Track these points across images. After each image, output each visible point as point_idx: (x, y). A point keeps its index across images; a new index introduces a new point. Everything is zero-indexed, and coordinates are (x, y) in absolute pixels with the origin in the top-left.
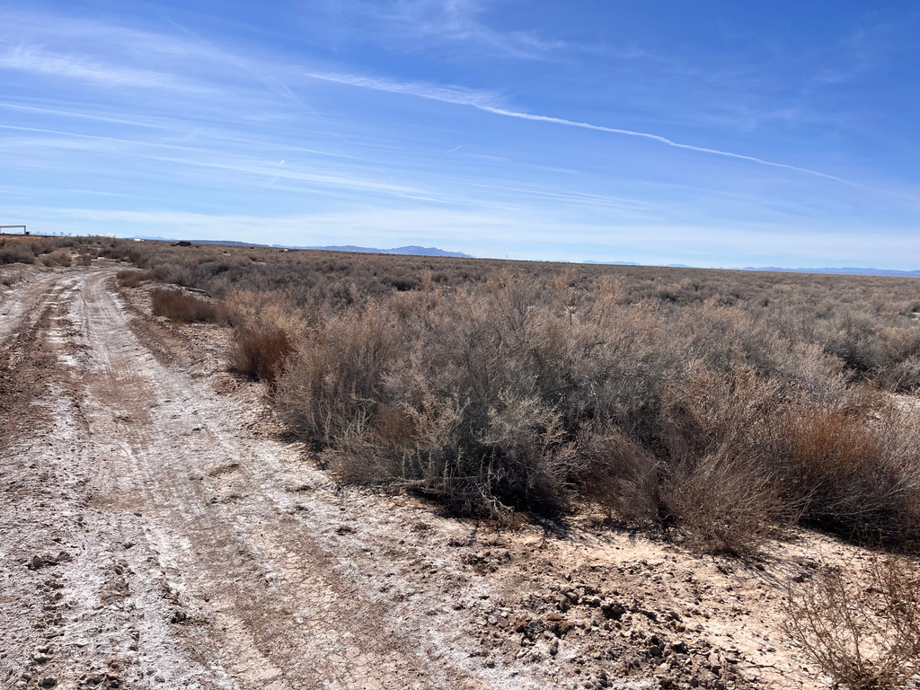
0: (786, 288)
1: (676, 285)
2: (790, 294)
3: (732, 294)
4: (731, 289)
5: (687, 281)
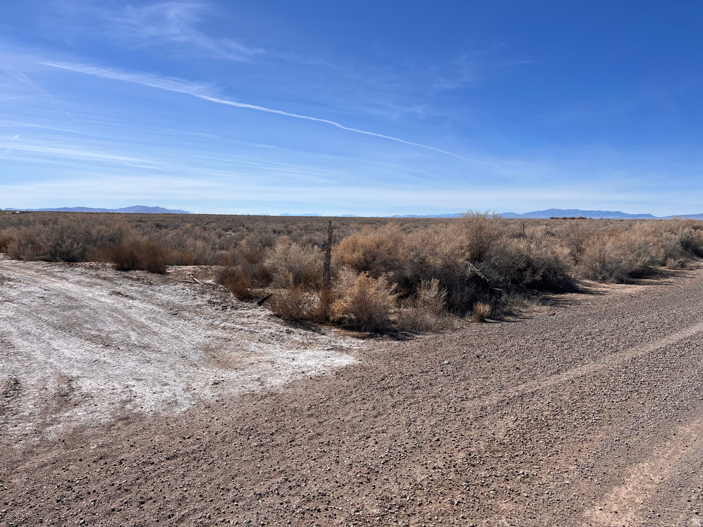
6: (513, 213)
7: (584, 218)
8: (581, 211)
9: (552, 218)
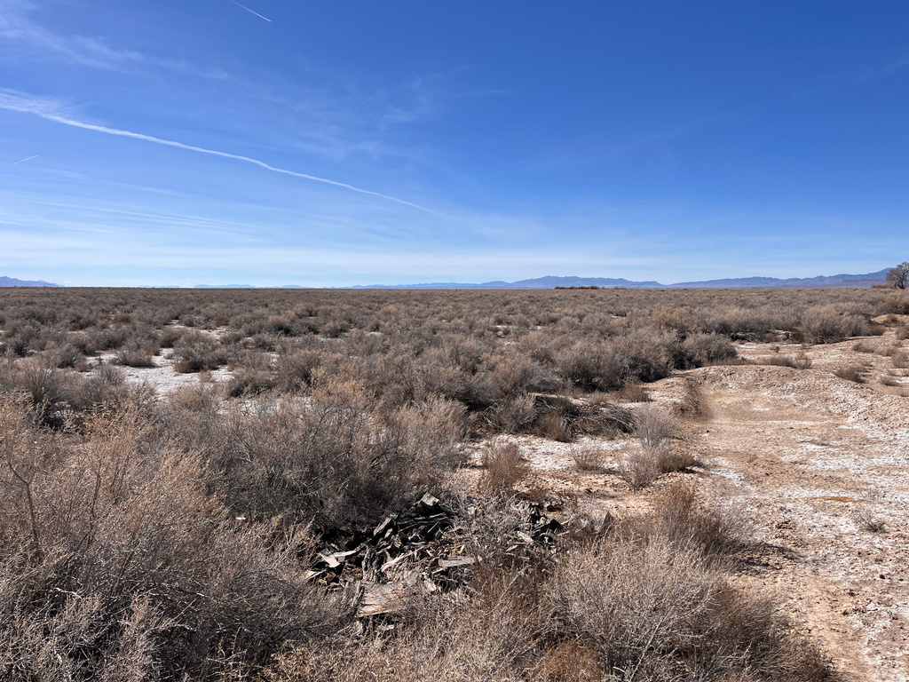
0: (392, 308)
1: (289, 312)
2: (396, 314)
3: (345, 319)
4: (344, 314)
5: (300, 307)
6: (502, 282)
7: (596, 288)
8: (580, 279)
9: (557, 288)
